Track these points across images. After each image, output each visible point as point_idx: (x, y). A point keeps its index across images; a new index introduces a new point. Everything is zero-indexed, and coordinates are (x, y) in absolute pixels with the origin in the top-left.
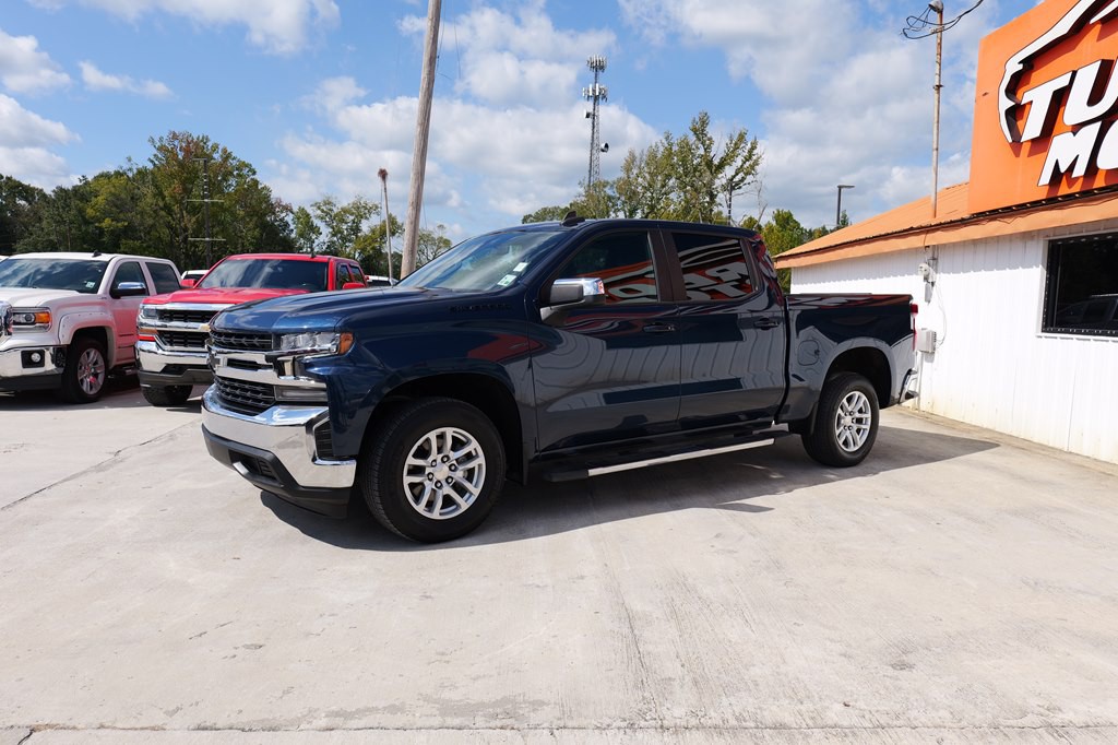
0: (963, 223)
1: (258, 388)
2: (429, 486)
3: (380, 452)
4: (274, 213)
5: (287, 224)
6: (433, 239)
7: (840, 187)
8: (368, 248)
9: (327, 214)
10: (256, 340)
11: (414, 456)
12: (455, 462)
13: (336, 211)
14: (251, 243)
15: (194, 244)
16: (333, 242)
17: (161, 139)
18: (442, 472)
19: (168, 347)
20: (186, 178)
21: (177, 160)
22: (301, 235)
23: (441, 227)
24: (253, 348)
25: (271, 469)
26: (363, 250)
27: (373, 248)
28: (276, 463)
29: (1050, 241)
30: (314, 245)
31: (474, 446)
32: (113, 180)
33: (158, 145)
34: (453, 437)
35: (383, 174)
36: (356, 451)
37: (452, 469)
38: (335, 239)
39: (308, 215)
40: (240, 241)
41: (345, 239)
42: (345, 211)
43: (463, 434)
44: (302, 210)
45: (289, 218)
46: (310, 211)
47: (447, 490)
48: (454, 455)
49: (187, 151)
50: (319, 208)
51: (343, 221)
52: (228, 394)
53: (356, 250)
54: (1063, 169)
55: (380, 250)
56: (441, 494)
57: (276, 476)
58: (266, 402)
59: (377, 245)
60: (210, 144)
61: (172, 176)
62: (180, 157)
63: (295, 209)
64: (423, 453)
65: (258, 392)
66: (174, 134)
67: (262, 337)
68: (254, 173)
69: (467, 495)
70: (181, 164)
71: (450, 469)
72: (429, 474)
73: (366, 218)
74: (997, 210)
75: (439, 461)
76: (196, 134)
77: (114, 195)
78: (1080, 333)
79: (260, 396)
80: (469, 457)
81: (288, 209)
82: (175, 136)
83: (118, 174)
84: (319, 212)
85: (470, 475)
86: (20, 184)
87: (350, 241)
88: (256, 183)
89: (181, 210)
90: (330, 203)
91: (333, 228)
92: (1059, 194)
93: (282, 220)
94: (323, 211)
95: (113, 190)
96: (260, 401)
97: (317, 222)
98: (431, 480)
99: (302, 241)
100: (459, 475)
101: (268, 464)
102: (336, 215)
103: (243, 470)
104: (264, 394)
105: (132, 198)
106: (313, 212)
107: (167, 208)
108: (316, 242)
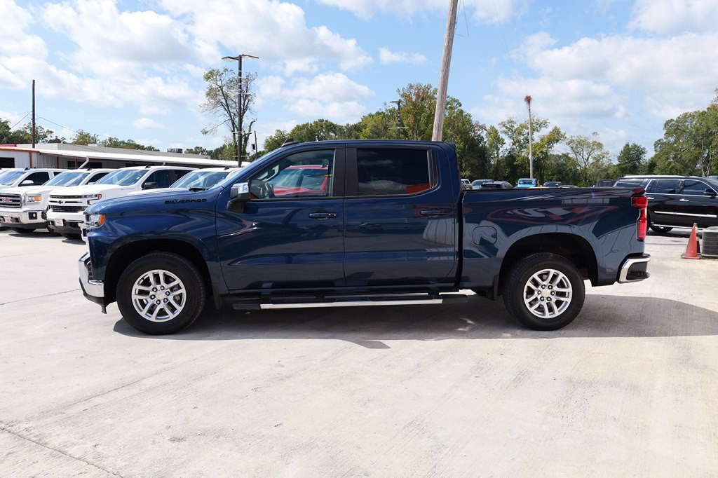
4: (474, 131)
5: (482, 138)
6: (589, 143)
8: (538, 152)
9: (510, 129)
13: (516, 127)
16: (513, 149)
17: (403, 89)
20: (416, 113)
21: (411, 101)
22: (491, 145)
23: (595, 133)
26: (534, 154)
27: (542, 152)
30: (500, 151)
32: (375, 117)
33: (402, 93)
35: (528, 99)
38: (515, 146)
39: (496, 131)
41: (521, 147)
42: (522, 126)
44: (492, 128)
45: (484, 134)
46: (497, 128)
49: (417, 95)
50: (504, 126)
51: (520, 134)
53: (528, 153)
55: (546, 153)
59: (544, 150)
60: (432, 89)
61: (408, 112)
62: (414, 100)
63: (488, 128)
66: (411, 85)
68: (461, 105)
70: (414, 104)
73: (538, 131)
76: (424, 84)
77: (375, 126)
81: (483, 128)
82: (411, 87)
83: (378, 113)
84: (504, 129)
86: (332, 124)
88: (462, 112)
89: (413, 133)
90: (512, 122)
91: (513, 139)
93: (479, 136)
94: (507, 128)
95: (374, 123)
97: (502, 136)
102: (516, 130)
105: (385, 128)
106: (499, 129)
107: (405, 133)
108: (501, 149)
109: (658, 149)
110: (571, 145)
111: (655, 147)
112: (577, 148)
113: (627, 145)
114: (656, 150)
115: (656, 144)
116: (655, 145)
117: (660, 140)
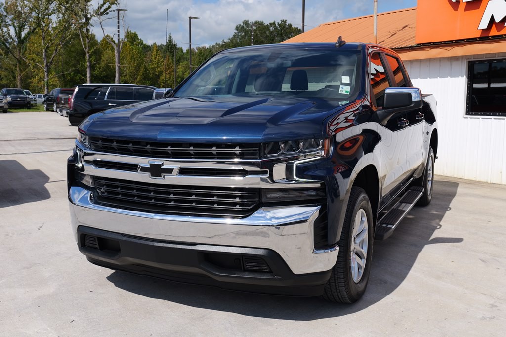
0: (411, 49)
7: (190, 18)
29: (469, 62)
54: (497, 20)
58: (245, 205)
74: (441, 42)
78: (496, 115)
79: (236, 200)
92: (490, 35)
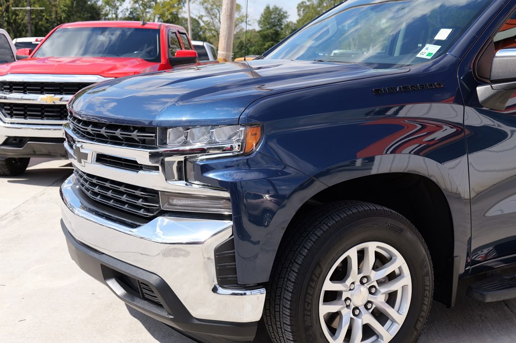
1: (138, 193)
2: (347, 314)
3: (293, 277)
8: (167, 13)
10: (135, 133)
11: (332, 279)
12: (375, 284)
14: (63, 11)
15: (15, 13)
16: (135, 9)
18: (360, 296)
19: (8, 119)
24: (131, 143)
25: (156, 293)
27: (171, 14)
28: (164, 288)
30: (119, 11)
31: (399, 263)
34: (376, 253)
36: (265, 278)
37: (372, 291)
38: (137, 5)
40: (54, 9)
43: (387, 248)
47: (367, 318)
48: (376, 276)
52: (96, 194)
53: (155, 15)
55: (177, 15)
56: (359, 323)
57: (162, 302)
58: (148, 210)
59: (174, 11)
64: (341, 275)
65: (138, 198)
67: (142, 129)
69: (389, 323)
71: (370, 293)
72: (347, 299)
75: (357, 283)
79: (140, 202)
80: (392, 277)
85: (391, 299)
87: (150, 7)
96: (139, 208)
98: (348, 306)
99: (108, 8)
100: (380, 300)
101: (154, 289)
103: (120, 291)
104: (146, 200)
108: (121, 8)
109: (301, 13)
110: (205, 4)
111: (299, 11)
112: (212, 9)
113: (268, 8)
114: (299, 15)
115: (300, 7)
116: (298, 8)
117: (303, 3)
